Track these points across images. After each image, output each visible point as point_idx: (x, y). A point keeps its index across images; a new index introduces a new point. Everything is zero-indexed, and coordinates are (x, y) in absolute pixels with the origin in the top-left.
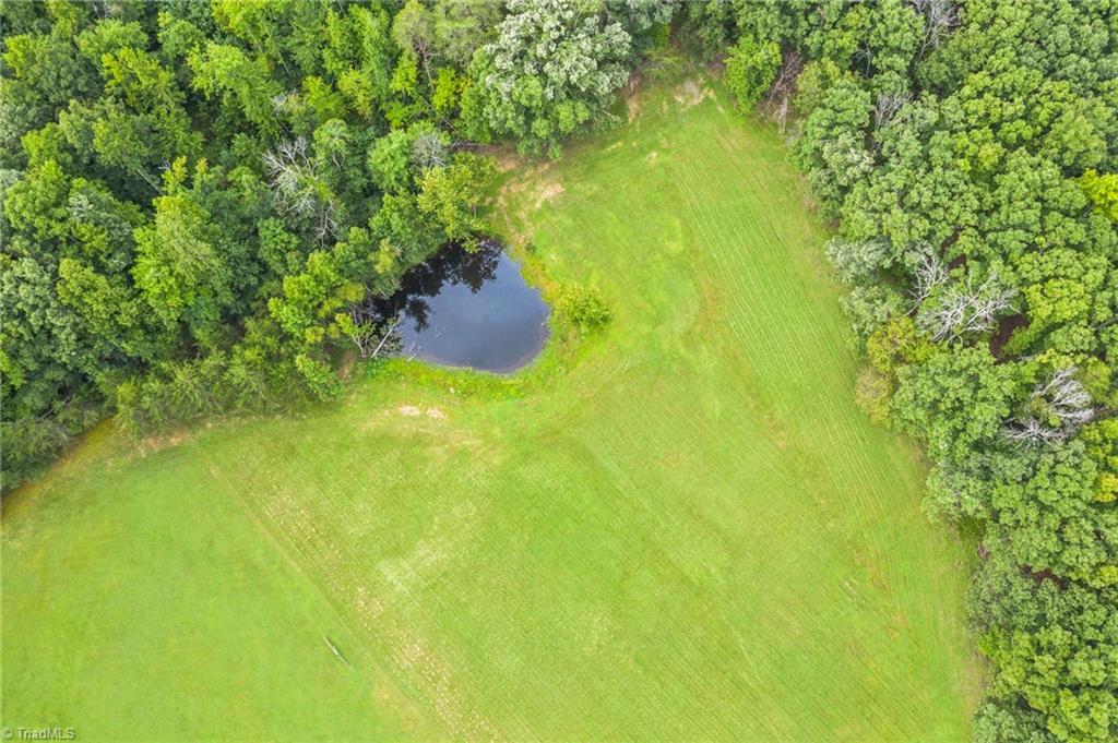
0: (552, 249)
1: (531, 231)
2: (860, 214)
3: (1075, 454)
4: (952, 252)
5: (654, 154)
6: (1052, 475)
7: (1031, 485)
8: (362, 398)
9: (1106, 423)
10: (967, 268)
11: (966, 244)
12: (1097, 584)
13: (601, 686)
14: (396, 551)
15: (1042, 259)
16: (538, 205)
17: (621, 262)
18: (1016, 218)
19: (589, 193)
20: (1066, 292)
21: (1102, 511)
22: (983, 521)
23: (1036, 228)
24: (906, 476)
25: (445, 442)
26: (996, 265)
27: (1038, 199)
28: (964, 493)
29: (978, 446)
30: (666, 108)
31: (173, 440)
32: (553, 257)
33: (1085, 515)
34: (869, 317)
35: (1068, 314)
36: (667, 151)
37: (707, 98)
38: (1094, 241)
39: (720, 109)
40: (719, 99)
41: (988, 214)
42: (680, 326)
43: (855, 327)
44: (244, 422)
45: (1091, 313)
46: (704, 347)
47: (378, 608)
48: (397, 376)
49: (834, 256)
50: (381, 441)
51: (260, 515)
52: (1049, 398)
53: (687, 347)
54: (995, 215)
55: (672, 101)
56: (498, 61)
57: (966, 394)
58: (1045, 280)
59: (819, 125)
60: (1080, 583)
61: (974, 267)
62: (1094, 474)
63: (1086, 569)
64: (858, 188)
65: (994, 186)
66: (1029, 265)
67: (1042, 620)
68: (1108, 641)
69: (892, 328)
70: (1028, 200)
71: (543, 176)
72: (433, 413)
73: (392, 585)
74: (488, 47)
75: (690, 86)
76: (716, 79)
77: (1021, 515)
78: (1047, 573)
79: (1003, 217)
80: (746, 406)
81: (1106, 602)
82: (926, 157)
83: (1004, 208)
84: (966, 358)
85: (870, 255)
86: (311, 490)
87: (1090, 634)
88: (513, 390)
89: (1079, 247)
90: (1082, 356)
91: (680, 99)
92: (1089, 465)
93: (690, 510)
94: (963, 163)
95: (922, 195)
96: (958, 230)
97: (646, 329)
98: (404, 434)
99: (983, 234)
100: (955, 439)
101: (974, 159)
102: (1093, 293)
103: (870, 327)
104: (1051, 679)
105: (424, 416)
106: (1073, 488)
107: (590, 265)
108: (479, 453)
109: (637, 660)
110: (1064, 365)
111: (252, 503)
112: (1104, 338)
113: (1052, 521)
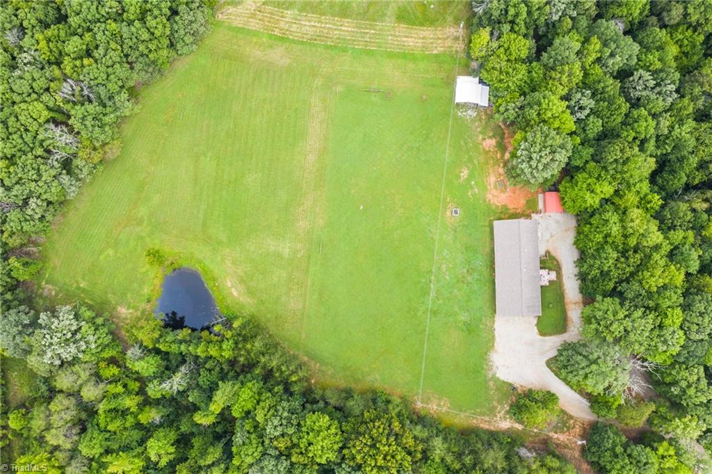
0: (143, 293)
1: (143, 305)
2: (53, 190)
3: (85, 76)
4: (45, 155)
5: (81, 285)
6: (96, 79)
7: (103, 82)
8: (243, 311)
9: (69, 74)
10: (47, 146)
11: (39, 152)
12: (119, 47)
13: (267, 163)
14: (279, 256)
15: (28, 124)
16: (131, 311)
17: (130, 266)
18: (20, 141)
19: (113, 296)
20: (35, 110)
21: (97, 59)
22: (127, 90)
23: (19, 133)
24: (134, 124)
25: (236, 272)
26: (40, 137)
27: (8, 138)
28: (122, 100)
29: (105, 106)
30: (61, 295)
31: (306, 360)
32: (146, 290)
33: (101, 63)
34: (87, 167)
35: (42, 105)
36: (77, 282)
37: (47, 283)
38: (11, 114)
39: (47, 276)
40: (43, 279)
41: (24, 151)
42: (138, 229)
43: (94, 171)
44: (281, 342)
45: (36, 100)
46: (139, 216)
47: (299, 246)
48: (227, 307)
49: (74, 192)
50: (251, 292)
51: (304, 308)
52: (73, 95)
53: (144, 221)
54: (23, 149)
55: (56, 295)
56: (84, 348)
57: (90, 118)
58: (35, 120)
59: (30, 224)
60: (122, 52)
61: (45, 144)
62: (87, 68)
63: (117, 53)
64: (44, 197)
65: (13, 156)
66: (33, 127)
67: (142, 55)
68: (133, 34)
69: (85, 156)
70: (11, 141)
71: (118, 318)
72: (229, 284)
73: (289, 248)
74: (81, 356)
75: (46, 293)
76: (36, 286)
77: (116, 80)
78: (128, 62)
79: (22, 145)
80: (148, 188)
81: (122, 42)
82: (17, 183)
83: (19, 147)
84: (77, 126)
85: (65, 179)
86: (283, 299)
87: (135, 40)
88: (202, 265)
89: (17, 117)
90: (52, 94)
91: (53, 293)
92: (85, 70)
93: (196, 180)
94: (11, 169)
95: (32, 174)
96: (36, 157)
97: (148, 239)
98: (243, 287)
99: (32, 149)
100: (107, 114)
101: (8, 167)
102: (29, 103)
103: (91, 165)
104: (155, 42)
105: (233, 286)
106: (95, 70)
107: (139, 275)
108: (230, 258)
109: (251, 158)
110: (59, 97)
111: (302, 314)
112: (42, 91)
113: (110, 70)
